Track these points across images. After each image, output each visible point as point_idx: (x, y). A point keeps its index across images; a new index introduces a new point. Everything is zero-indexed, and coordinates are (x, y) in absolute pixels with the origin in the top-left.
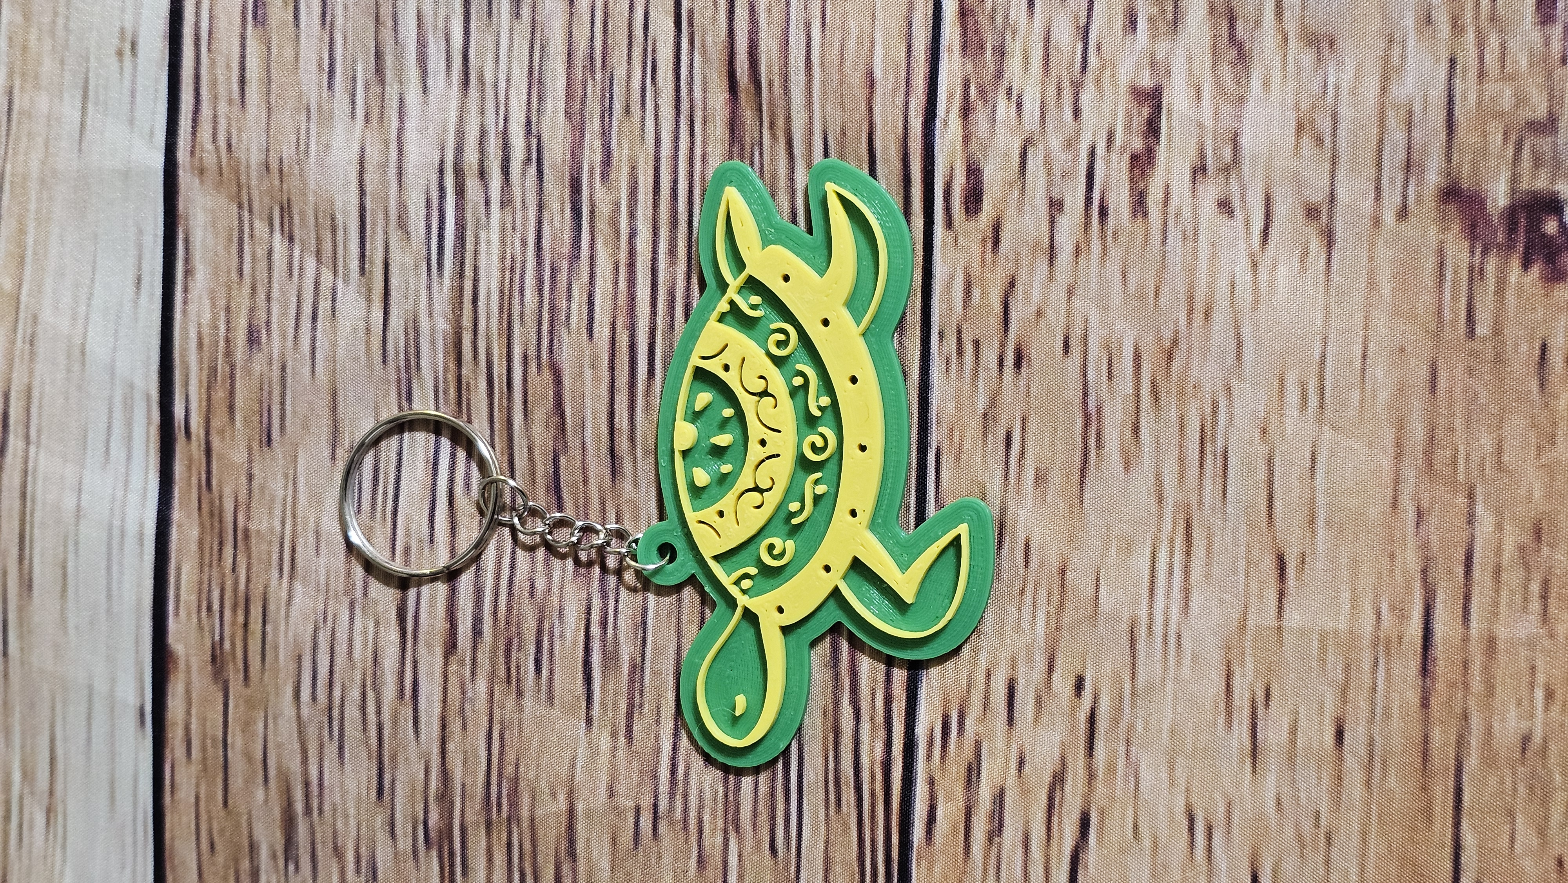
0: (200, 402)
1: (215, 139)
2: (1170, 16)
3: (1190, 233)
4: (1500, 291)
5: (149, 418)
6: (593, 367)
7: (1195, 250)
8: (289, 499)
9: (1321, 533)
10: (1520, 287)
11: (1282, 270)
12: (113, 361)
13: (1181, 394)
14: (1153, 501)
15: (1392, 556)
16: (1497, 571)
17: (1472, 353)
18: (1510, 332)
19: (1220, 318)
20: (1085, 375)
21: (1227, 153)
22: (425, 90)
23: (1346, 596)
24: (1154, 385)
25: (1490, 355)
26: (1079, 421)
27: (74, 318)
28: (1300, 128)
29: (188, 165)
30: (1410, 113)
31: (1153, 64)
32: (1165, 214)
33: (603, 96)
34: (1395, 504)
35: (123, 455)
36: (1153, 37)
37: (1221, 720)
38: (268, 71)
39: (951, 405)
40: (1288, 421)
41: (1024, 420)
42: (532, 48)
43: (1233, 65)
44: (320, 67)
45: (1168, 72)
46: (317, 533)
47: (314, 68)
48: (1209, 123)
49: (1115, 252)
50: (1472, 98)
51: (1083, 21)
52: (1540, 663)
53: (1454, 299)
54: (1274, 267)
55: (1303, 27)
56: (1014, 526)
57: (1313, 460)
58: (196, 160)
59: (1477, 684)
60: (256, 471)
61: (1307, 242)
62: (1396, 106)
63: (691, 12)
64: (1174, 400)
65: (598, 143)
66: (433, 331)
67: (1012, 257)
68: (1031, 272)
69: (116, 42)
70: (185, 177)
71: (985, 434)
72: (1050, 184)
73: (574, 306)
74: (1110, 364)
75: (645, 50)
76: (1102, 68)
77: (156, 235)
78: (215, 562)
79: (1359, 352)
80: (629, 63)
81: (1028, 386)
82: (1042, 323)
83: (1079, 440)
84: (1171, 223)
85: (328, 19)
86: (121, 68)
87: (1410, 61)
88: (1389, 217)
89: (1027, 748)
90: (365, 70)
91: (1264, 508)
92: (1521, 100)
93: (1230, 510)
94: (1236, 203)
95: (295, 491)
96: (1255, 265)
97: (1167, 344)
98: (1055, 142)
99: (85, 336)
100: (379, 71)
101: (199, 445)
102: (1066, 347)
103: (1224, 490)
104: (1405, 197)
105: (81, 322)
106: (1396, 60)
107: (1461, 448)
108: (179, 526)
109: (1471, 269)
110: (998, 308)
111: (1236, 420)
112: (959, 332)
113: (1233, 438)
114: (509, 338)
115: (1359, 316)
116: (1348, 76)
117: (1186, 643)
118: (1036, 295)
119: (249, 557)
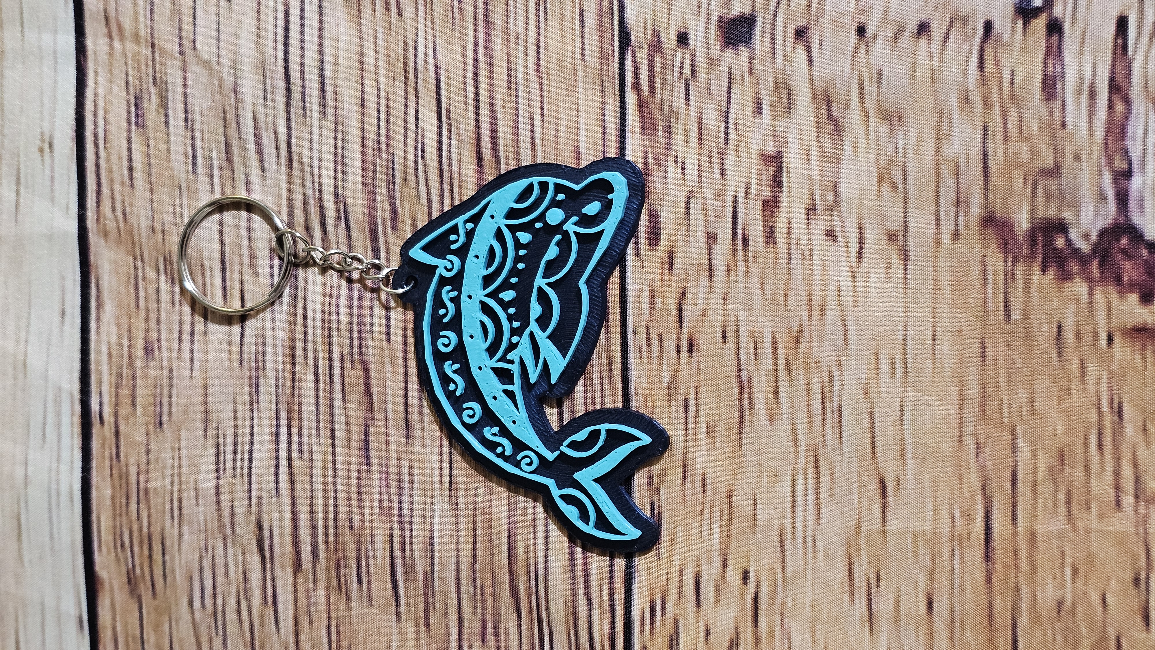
0: (110, 398)
1: (114, 211)
2: (785, 102)
3: (807, 254)
4: (1027, 289)
5: (73, 410)
6: (392, 362)
7: (811, 267)
8: (176, 465)
9: (910, 462)
10: (1040, 284)
11: (873, 278)
12: (47, 371)
13: (807, 367)
14: (791, 444)
15: (960, 478)
16: (1035, 485)
17: (1010, 333)
18: (1036, 317)
19: (831, 314)
20: (738, 356)
21: (830, 197)
22: (263, 170)
23: (930, 507)
24: (787, 361)
25: (1022, 334)
26: (736, 390)
27: (17, 341)
28: (880, 179)
29: (95, 230)
30: (957, 166)
31: (775, 137)
32: (789, 242)
33: (388, 170)
34: (960, 441)
35: (55, 438)
36: (774, 118)
37: (847, 597)
38: (149, 161)
39: (645, 381)
40: (883, 384)
41: (697, 389)
42: (336, 138)
43: (831, 135)
44: (186, 157)
45: (786, 142)
46: (196, 489)
47: (181, 158)
48: (816, 177)
49: (755, 270)
50: (1000, 154)
51: (724, 108)
52: (1067, 550)
53: (995, 294)
54: (868, 276)
55: (879, 106)
56: (694, 466)
57: (902, 411)
58: (101, 225)
59: (1024, 566)
60: (152, 446)
61: (890, 258)
62: (947, 162)
63: (448, 110)
64: (802, 373)
65: (386, 204)
66: (275, 340)
67: (683, 275)
68: (697, 285)
69: (38, 142)
70: (93, 238)
71: (669, 401)
72: (707, 224)
73: (376, 319)
74: (755, 348)
75: (417, 137)
76: (740, 140)
77: (74, 280)
78: (124, 513)
79: (930, 334)
80: (405, 146)
81: (699, 366)
82: (707, 321)
83: (737, 402)
84: (793, 248)
85: (190, 122)
86: (43, 161)
87: (956, 130)
88: (946, 239)
89: (711, 623)
90: (219, 158)
91: (869, 447)
92: (1034, 154)
93: (845, 448)
94: (839, 233)
95: (180, 460)
96: (854, 276)
97: (795, 333)
98: (709, 194)
99: (26, 355)
100: (229, 158)
101: (111, 429)
102: (724, 337)
103: (841, 435)
104: (957, 224)
105: (22, 343)
106: (945, 128)
107: (1005, 400)
108: (97, 487)
109: (1006, 273)
110: (674, 311)
111: (846, 385)
112: (648, 329)
113: (845, 397)
114: (330, 344)
115: (929, 310)
116: (912, 141)
117: (820, 543)
118: (701, 302)
119: (149, 509)
